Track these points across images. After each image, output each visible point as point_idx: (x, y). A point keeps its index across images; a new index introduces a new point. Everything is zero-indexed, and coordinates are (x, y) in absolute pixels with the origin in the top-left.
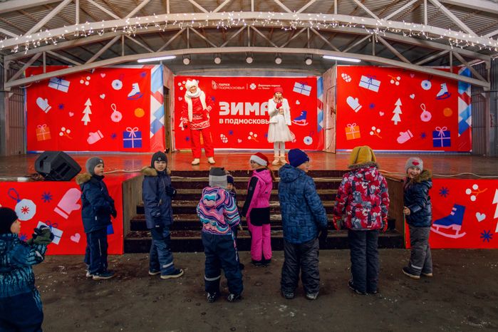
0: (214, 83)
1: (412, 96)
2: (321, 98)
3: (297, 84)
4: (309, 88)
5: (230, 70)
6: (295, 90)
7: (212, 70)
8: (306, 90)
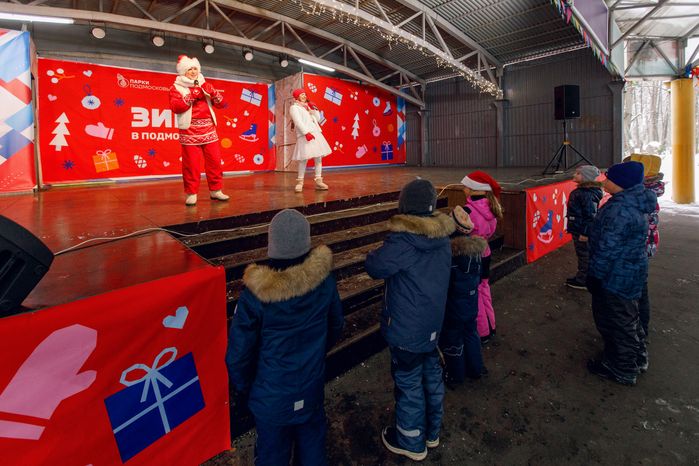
0: (120, 77)
1: (367, 112)
2: (272, 109)
3: (245, 92)
4: (259, 97)
5: (149, 61)
6: (243, 98)
7: (116, 57)
8: (256, 100)
